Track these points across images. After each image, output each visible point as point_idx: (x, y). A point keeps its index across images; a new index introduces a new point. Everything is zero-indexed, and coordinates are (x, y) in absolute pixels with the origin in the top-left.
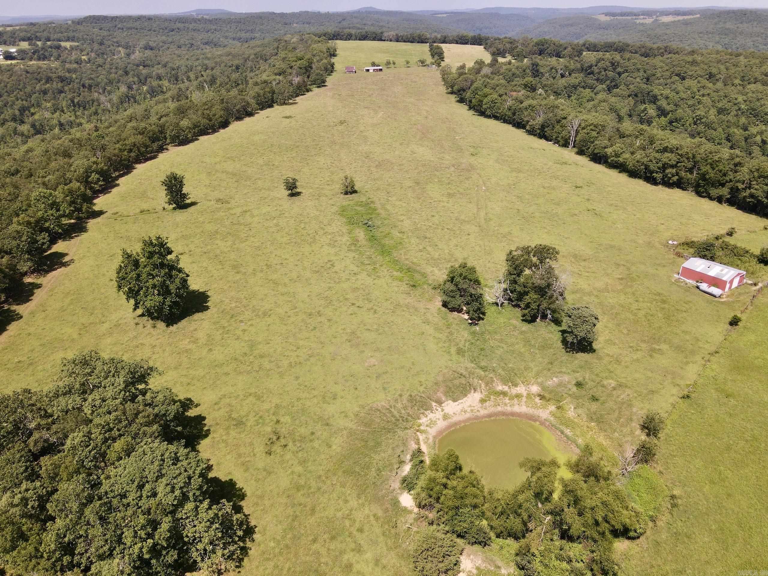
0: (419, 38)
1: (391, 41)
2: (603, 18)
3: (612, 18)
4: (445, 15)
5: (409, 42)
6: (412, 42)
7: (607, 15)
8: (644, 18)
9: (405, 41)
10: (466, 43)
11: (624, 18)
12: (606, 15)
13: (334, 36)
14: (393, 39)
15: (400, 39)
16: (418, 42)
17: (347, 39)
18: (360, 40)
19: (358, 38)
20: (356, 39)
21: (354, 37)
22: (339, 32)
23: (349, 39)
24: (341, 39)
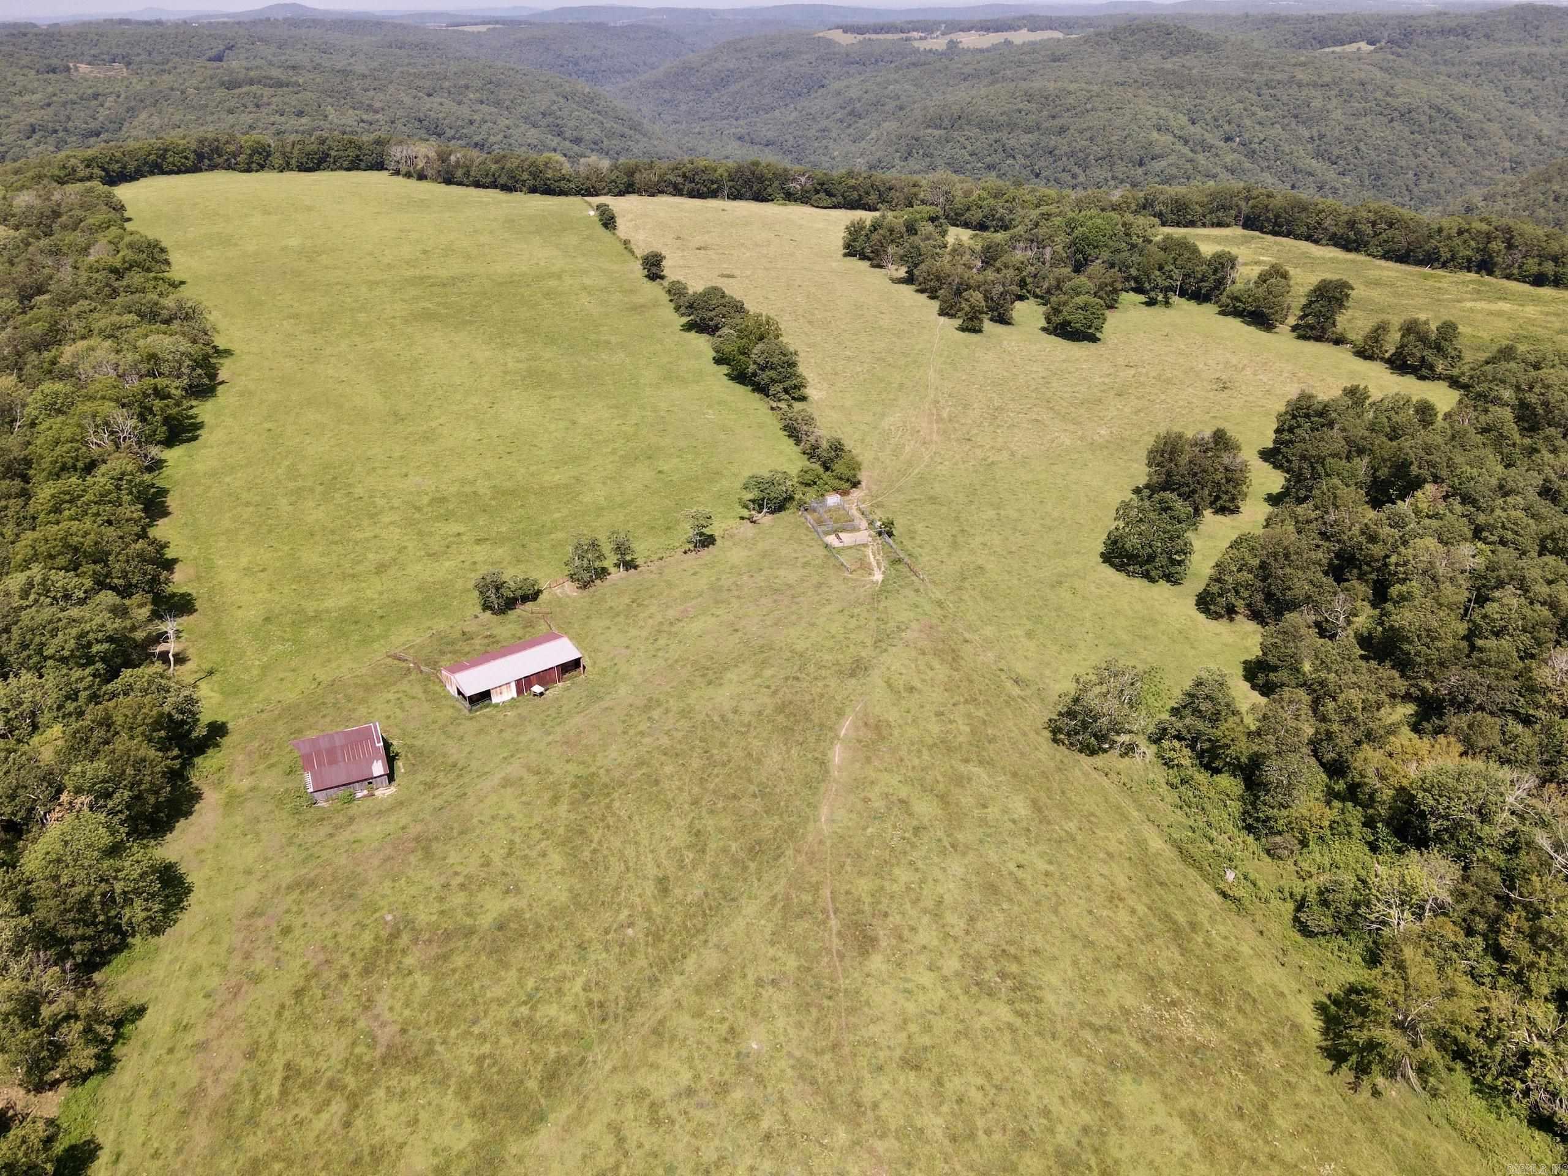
0: (534, 175)
1: (422, 177)
2: (845, 39)
3: (860, 37)
4: (483, 28)
5: (494, 185)
6: (506, 188)
7: (846, 30)
8: (921, 38)
9: (477, 185)
10: (713, 194)
11: (881, 37)
12: (845, 32)
13: (200, 156)
14: (429, 172)
15: (459, 173)
16: (533, 190)
17: (254, 166)
18: (303, 168)
19: (293, 162)
20: (288, 164)
21: (277, 160)
22: (217, 140)
23: (261, 167)
24: (229, 167)
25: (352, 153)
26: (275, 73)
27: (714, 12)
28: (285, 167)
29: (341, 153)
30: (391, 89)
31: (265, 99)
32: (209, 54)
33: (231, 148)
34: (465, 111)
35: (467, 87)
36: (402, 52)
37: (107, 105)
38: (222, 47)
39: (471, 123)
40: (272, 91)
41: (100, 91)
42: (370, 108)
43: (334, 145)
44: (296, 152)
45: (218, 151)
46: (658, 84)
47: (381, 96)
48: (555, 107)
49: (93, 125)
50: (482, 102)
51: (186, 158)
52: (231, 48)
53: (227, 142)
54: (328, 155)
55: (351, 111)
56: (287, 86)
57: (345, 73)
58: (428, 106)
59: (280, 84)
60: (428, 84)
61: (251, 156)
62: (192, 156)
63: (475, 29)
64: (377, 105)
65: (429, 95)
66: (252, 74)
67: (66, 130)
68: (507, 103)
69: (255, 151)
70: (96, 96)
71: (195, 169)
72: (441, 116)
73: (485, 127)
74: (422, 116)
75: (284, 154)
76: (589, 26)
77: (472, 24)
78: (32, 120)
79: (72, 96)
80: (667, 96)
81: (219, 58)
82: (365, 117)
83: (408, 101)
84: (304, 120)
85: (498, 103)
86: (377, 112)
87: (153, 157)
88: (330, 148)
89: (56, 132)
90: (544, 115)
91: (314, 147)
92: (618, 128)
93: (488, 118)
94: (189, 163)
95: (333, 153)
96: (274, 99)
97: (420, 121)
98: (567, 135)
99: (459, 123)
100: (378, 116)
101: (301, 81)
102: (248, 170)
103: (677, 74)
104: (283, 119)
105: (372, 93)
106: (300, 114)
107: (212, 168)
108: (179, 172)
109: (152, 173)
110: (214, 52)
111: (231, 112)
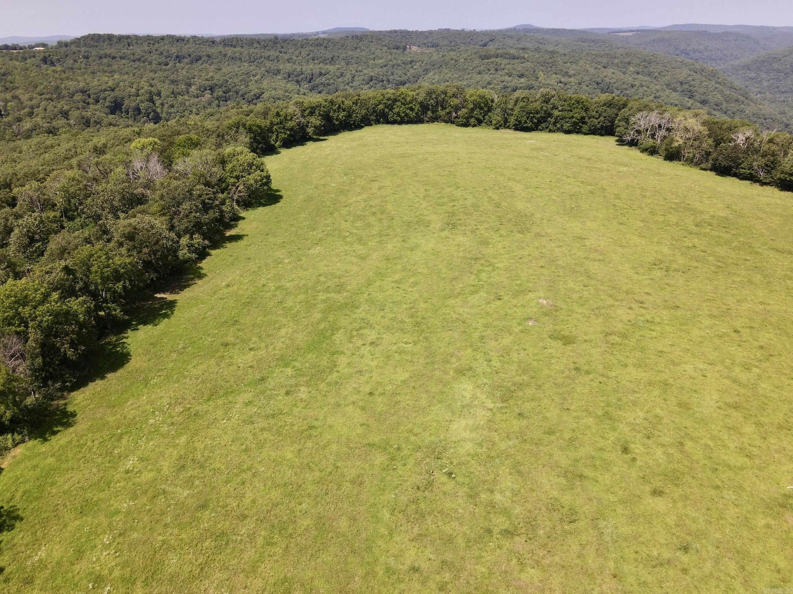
4: (629, 34)
17: (472, 120)
18: (520, 127)
19: (512, 120)
20: (506, 121)
21: (496, 116)
22: (445, 93)
23: (479, 122)
24: (449, 121)
25: (578, 114)
26: (512, 51)
27: (774, 28)
28: (504, 124)
29: (565, 114)
30: (581, 62)
31: (502, 66)
32: (480, 43)
33: (455, 102)
34: (629, 79)
35: (629, 63)
36: (586, 44)
37: (415, 67)
38: (488, 40)
39: (633, 86)
40: (506, 61)
41: (415, 59)
42: (566, 74)
43: (559, 104)
44: (517, 110)
45: (443, 104)
46: (747, 67)
47: (574, 66)
48: (690, 78)
49: (404, 78)
50: (638, 73)
51: (412, 109)
52: (492, 41)
53: (454, 96)
54: (550, 115)
55: (554, 75)
56: (518, 58)
57: (553, 52)
58: (605, 74)
59: (514, 58)
60: (605, 60)
61: (472, 110)
62: (417, 107)
63: (626, 34)
64: (571, 72)
65: (605, 67)
66: (498, 51)
67: (388, 81)
68: (656, 74)
69: (477, 105)
70: (411, 62)
71: (418, 120)
72: (612, 81)
73: (641, 90)
74: (599, 80)
75: (504, 111)
76: (698, 32)
77: (623, 32)
78: (373, 74)
79: (399, 62)
80: (753, 75)
81: (485, 45)
82: (563, 80)
83: (592, 71)
84: (522, 80)
85: (649, 74)
86: (570, 76)
87: (381, 107)
88: (555, 107)
89: (383, 81)
90: (681, 83)
91: (537, 105)
92: (735, 95)
93: (644, 84)
94: (412, 114)
95: (556, 113)
96: (508, 66)
97: (598, 84)
98: (697, 98)
99: (624, 86)
100: (570, 79)
101: (526, 56)
102: (466, 125)
103: (763, 61)
104: (510, 78)
105: (569, 64)
106: (521, 76)
107: (435, 119)
108: (401, 123)
109: (378, 122)
110: (483, 42)
111: (480, 73)
